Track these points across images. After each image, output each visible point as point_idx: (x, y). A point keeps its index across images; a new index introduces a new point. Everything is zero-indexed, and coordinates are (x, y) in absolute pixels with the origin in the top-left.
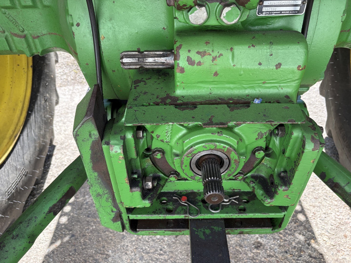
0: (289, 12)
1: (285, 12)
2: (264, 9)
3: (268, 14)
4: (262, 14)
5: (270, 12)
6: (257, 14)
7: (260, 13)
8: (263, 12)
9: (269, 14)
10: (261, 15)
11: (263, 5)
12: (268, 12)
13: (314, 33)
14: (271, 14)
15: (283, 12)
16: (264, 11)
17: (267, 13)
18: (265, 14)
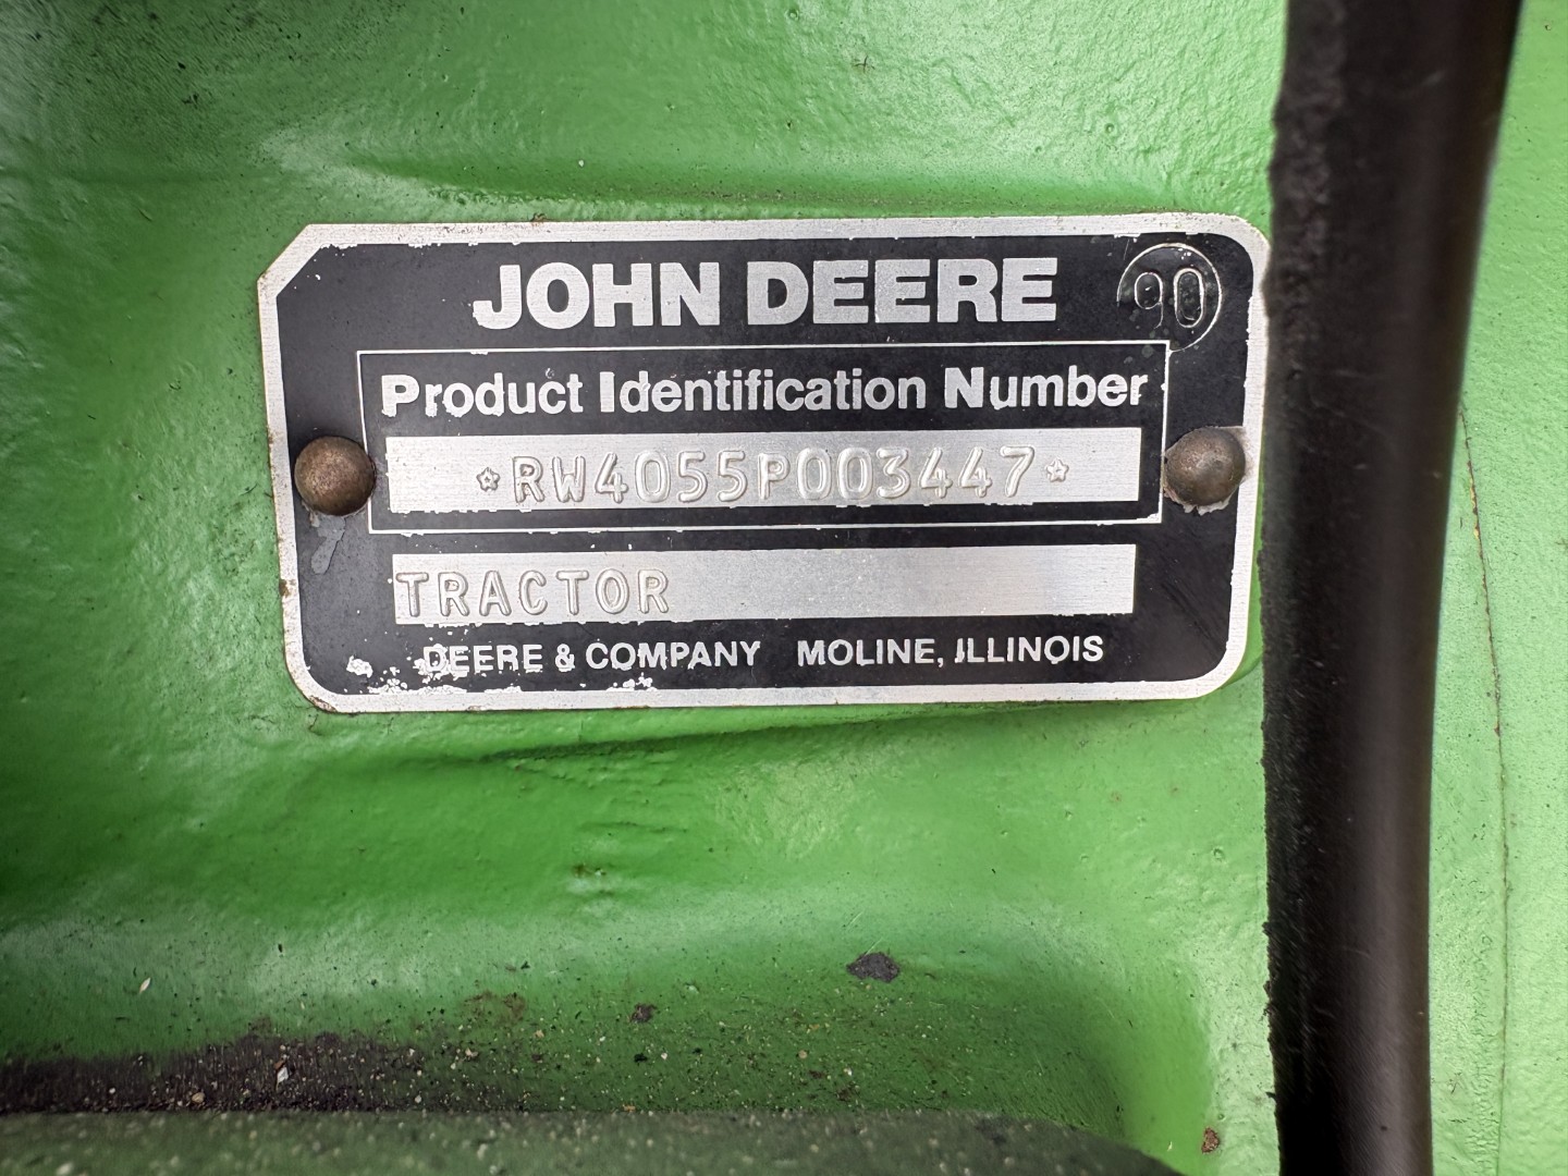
0: (945, 648)
1: (857, 653)
2: (429, 591)
3: (531, 683)
4: (413, 681)
5: (548, 637)
6: (309, 686)
7: (359, 667)
8: (418, 637)
9: (550, 679)
10: (390, 698)
11: (386, 518)
12: (517, 634)
13: (1495, 1012)
14: (585, 678)
15: (811, 653)
16: (431, 617)
17: (507, 655)
18: (474, 683)
